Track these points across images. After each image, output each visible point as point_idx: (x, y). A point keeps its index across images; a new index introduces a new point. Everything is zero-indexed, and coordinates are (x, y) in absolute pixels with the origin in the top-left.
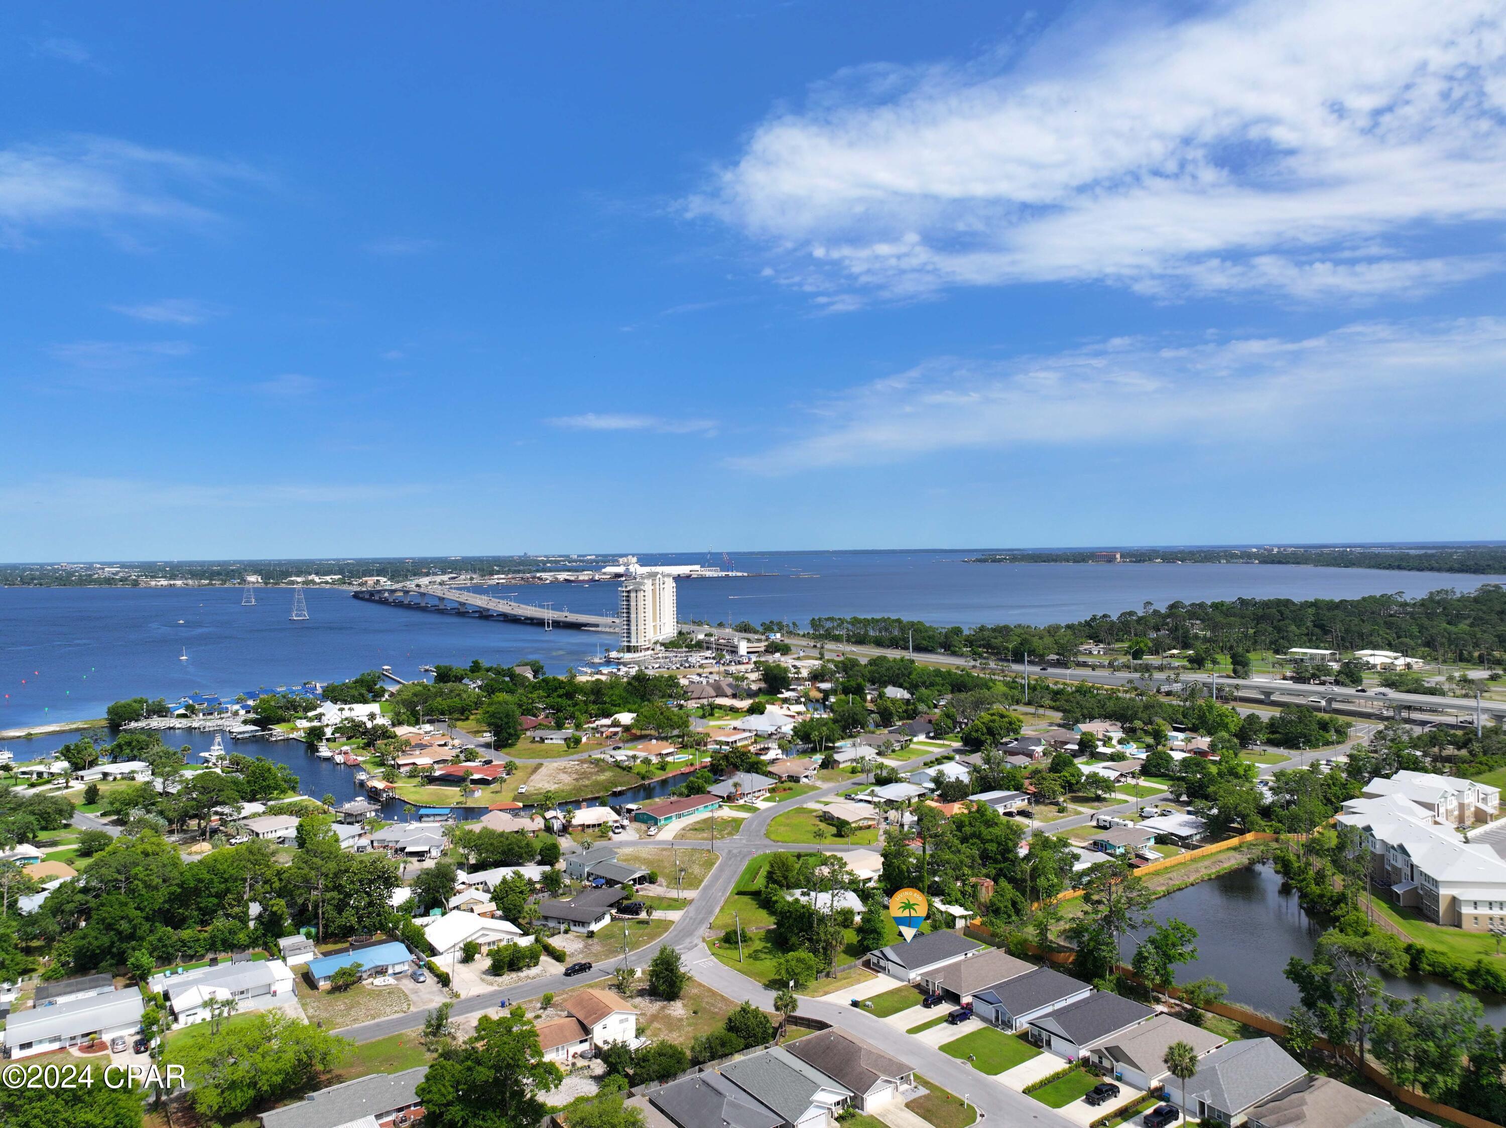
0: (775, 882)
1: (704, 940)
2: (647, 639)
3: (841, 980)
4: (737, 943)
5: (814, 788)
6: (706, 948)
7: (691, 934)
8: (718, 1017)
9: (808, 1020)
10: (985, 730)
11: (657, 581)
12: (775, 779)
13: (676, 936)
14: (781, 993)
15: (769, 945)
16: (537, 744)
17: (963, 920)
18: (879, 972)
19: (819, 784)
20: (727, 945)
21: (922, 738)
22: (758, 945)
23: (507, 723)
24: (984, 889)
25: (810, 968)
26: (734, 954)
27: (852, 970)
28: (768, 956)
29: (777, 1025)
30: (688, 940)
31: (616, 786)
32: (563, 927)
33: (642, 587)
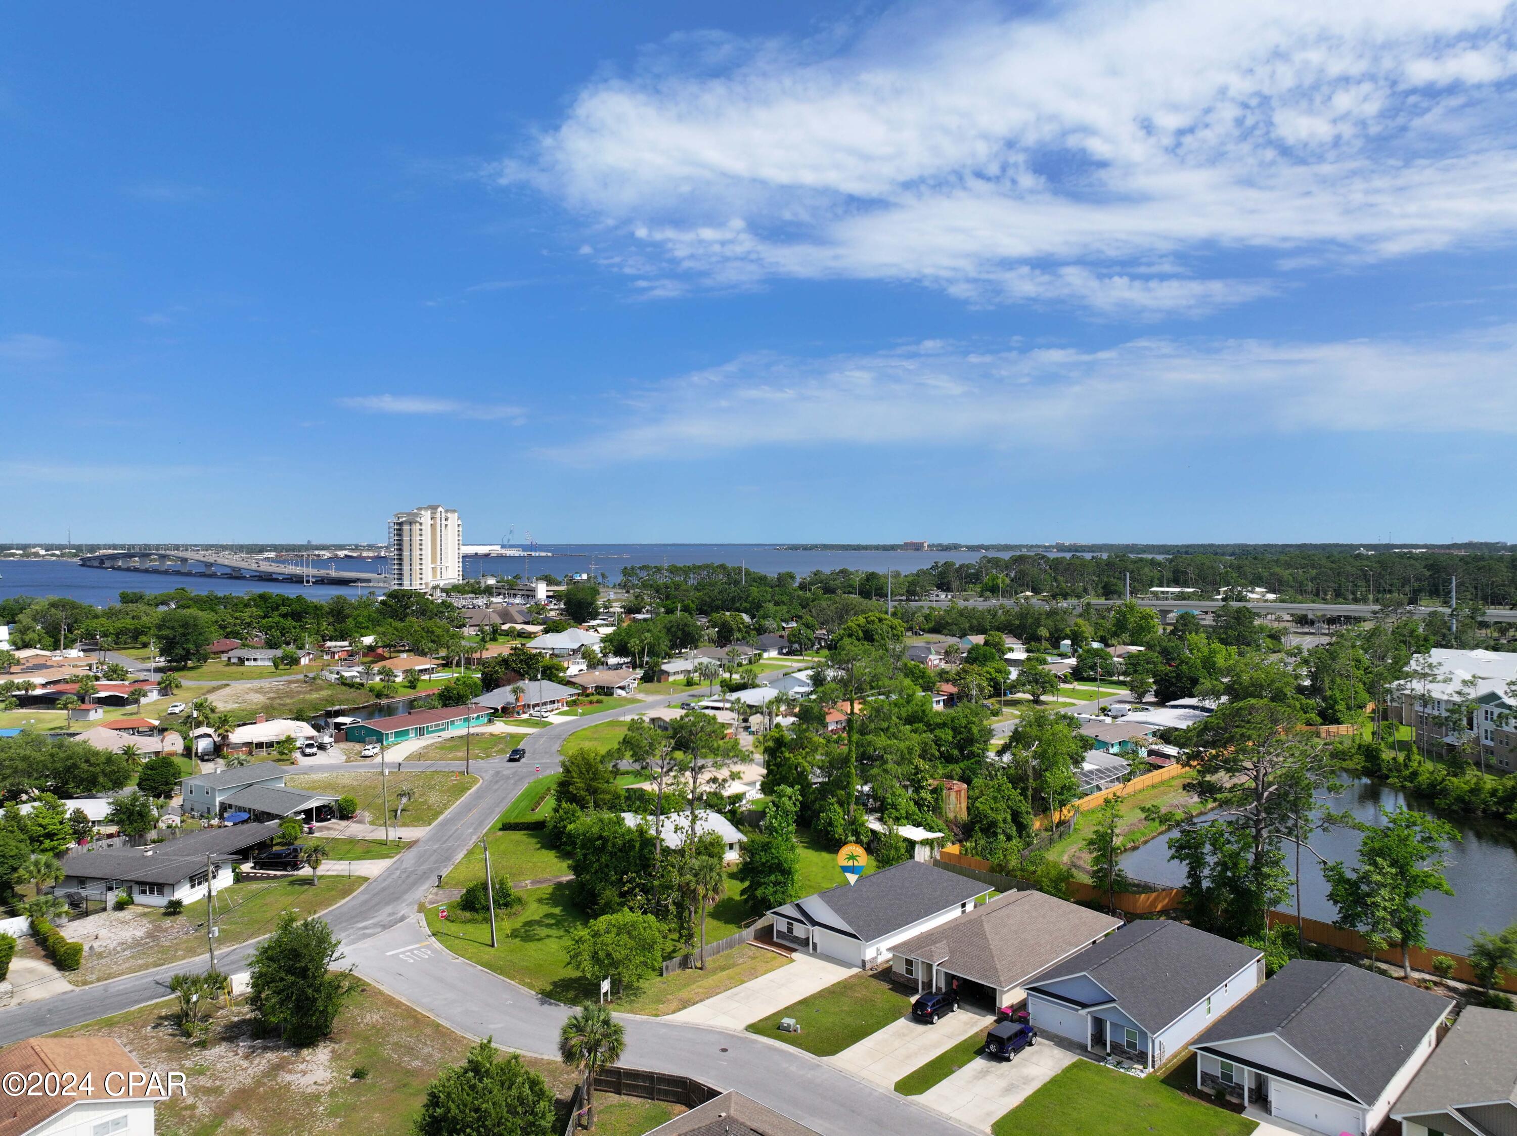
0: (573, 799)
1: (421, 908)
2: (423, 582)
3: (714, 971)
4: (488, 909)
5: (633, 701)
6: (424, 923)
7: (398, 899)
8: (415, 1083)
9: (649, 1077)
10: (861, 634)
11: (438, 515)
12: (577, 688)
13: (365, 902)
14: (578, 1011)
15: (557, 910)
16: (234, 668)
17: (928, 849)
18: (794, 950)
19: (640, 696)
20: (468, 914)
21: (773, 653)
22: (534, 911)
23: (184, 635)
24: (953, 795)
25: (649, 947)
26: (481, 932)
27: (735, 950)
28: (554, 932)
29: (567, 1094)
30: (389, 909)
31: (334, 705)
32: (112, 898)
33: (418, 519)
